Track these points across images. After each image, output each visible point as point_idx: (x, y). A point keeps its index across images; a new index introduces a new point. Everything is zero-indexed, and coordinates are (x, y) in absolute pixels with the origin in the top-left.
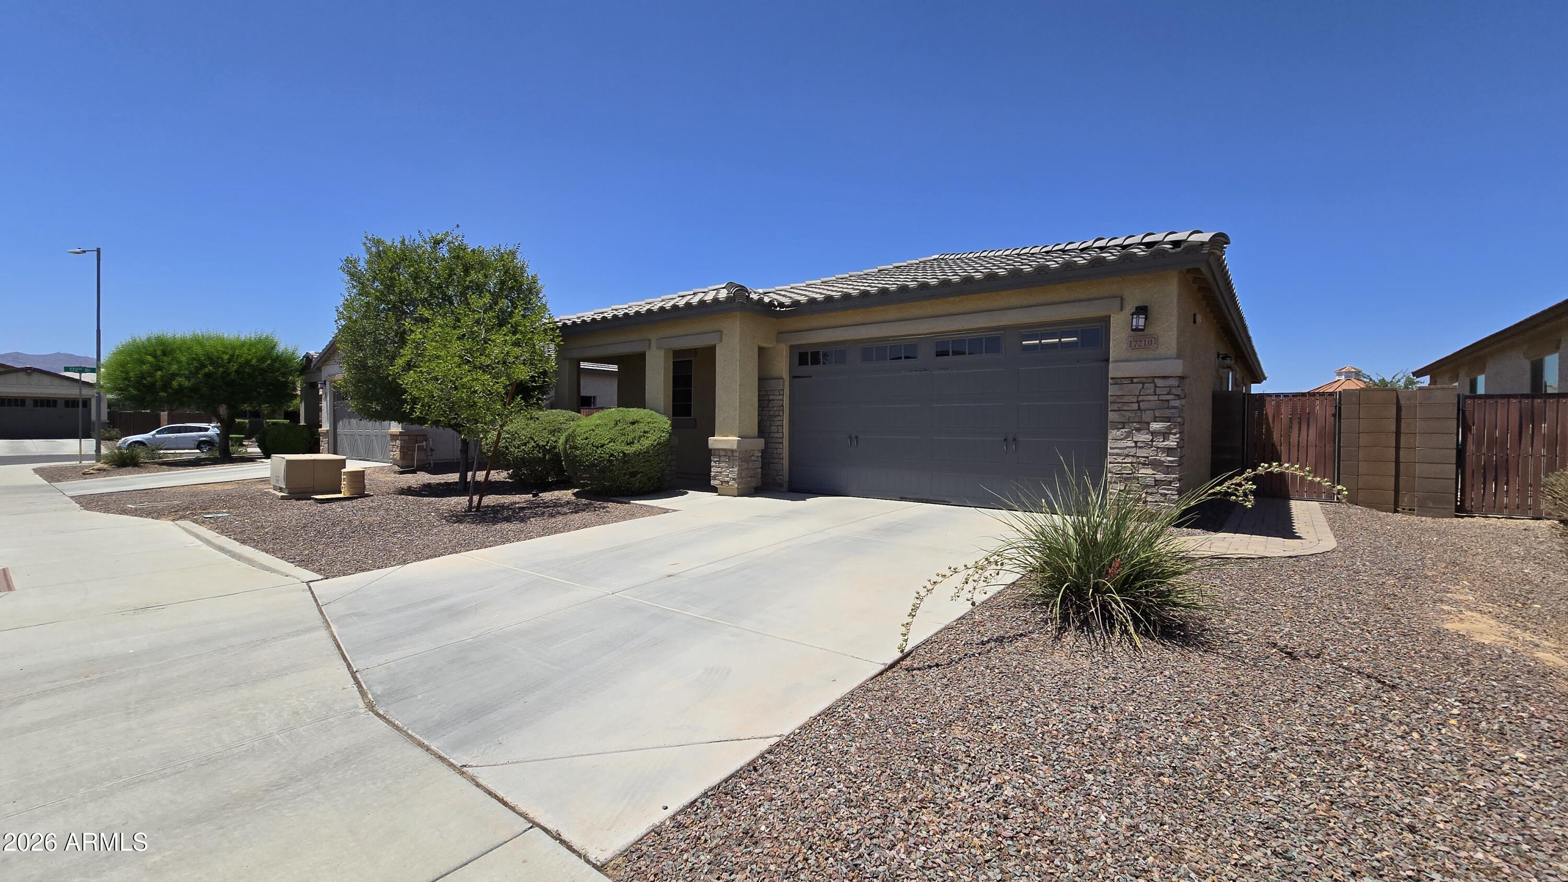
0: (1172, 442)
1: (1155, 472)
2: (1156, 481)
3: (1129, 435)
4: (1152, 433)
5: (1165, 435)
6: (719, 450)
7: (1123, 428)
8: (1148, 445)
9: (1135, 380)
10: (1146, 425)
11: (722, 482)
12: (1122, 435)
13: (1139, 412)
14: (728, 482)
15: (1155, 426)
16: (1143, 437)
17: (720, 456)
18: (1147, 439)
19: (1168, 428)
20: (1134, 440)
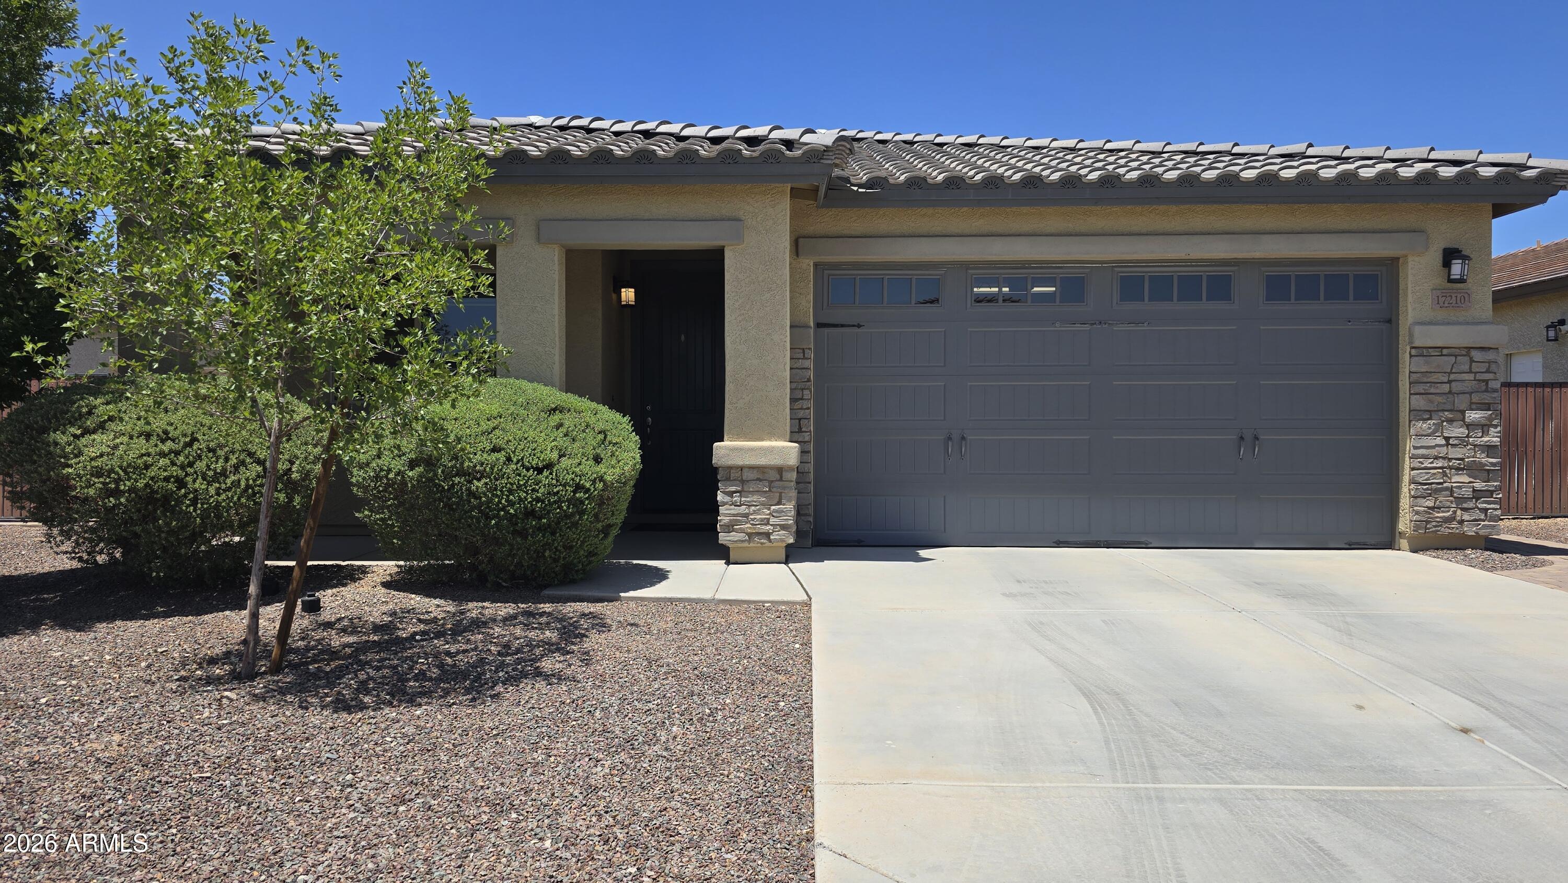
0: (1493, 437)
1: (1472, 480)
2: (1474, 491)
3: (1439, 427)
4: (1468, 426)
5: (1484, 428)
6: (741, 468)
7: (1430, 419)
8: (1463, 442)
9: (1445, 352)
10: (1459, 415)
11: (750, 535)
12: (1430, 428)
13: (1450, 396)
14: (767, 535)
15: (1473, 416)
16: (1458, 431)
17: (743, 482)
18: (1463, 433)
19: (1490, 419)
20: (1446, 435)
